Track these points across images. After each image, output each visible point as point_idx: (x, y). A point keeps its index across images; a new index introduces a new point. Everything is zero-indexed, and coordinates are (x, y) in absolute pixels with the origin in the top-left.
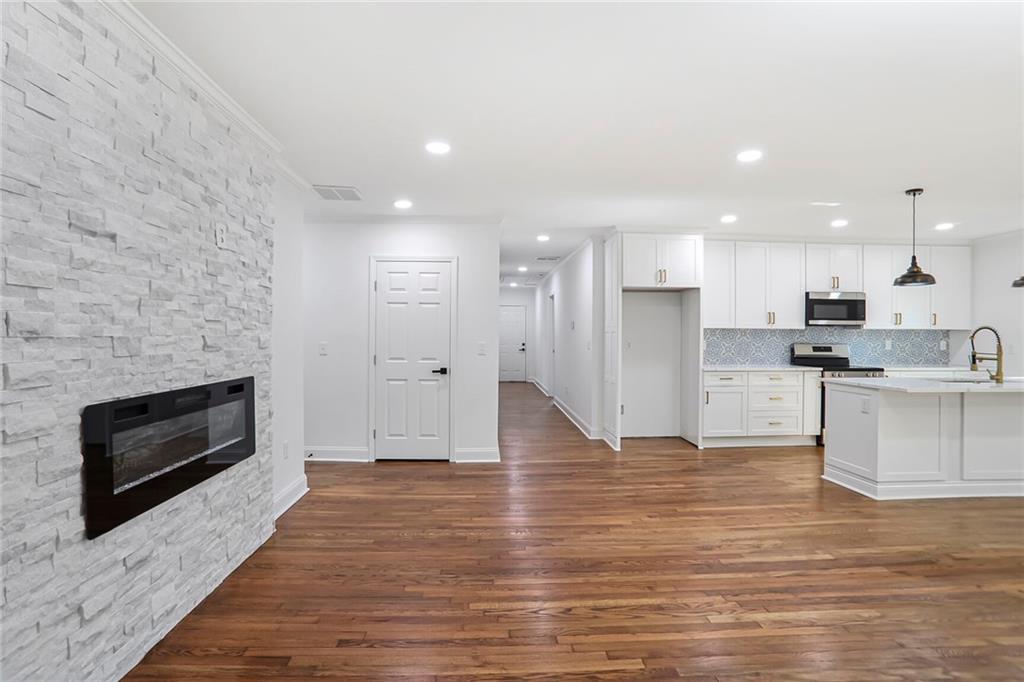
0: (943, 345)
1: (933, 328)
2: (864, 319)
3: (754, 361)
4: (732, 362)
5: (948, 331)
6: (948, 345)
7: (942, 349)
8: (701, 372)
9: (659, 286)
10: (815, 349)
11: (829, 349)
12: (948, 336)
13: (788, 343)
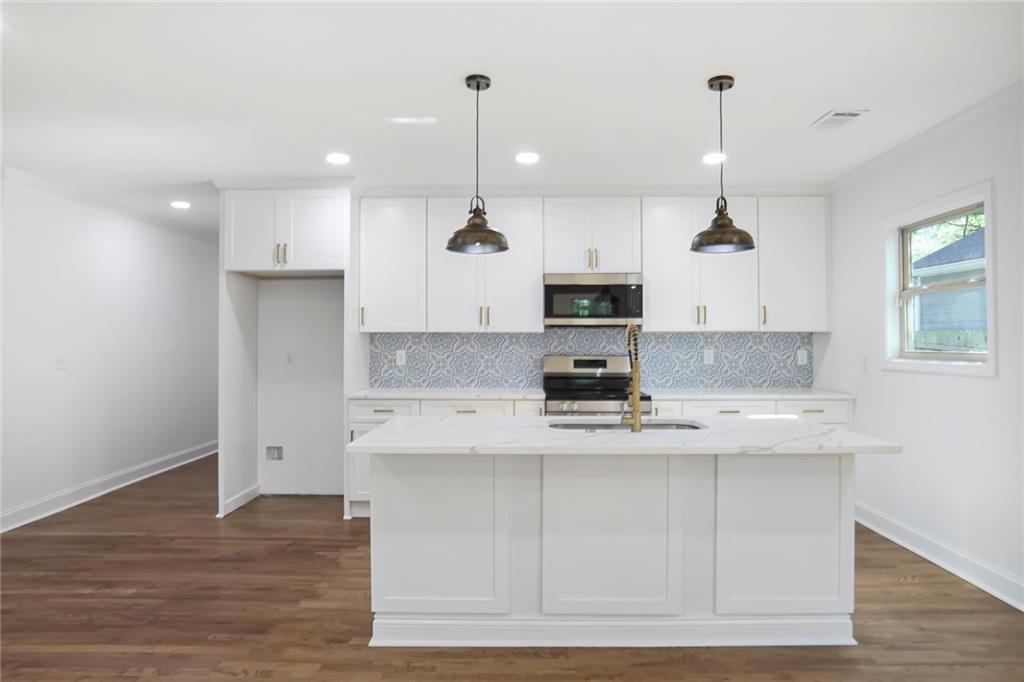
0: (802, 357)
1: (763, 329)
2: (640, 315)
3: (483, 382)
4: (447, 383)
5: (811, 334)
6: (810, 357)
7: (800, 363)
8: (345, 401)
9: (278, 268)
10: (578, 364)
11: (602, 364)
12: (810, 342)
13: (537, 354)
